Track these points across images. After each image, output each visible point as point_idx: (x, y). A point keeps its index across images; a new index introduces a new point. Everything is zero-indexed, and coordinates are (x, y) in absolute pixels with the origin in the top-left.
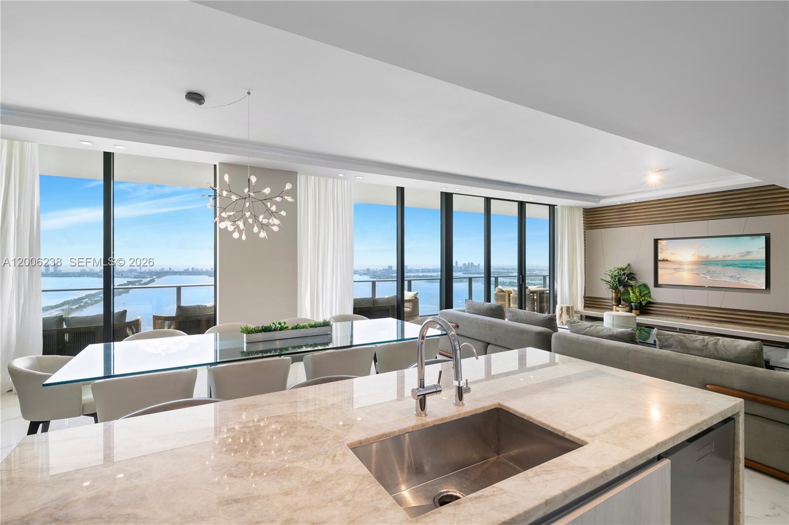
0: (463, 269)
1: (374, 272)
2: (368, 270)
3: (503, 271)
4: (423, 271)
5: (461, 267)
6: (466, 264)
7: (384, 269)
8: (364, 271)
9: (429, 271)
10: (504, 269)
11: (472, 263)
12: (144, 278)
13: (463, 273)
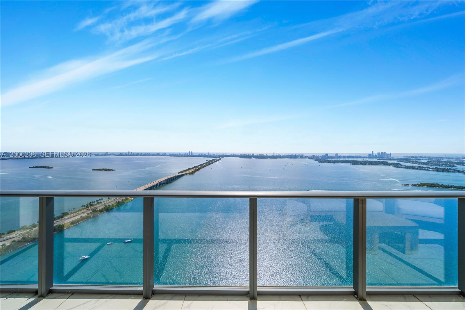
0: (377, 156)
1: (317, 157)
2: (314, 156)
3: (412, 158)
4: (348, 157)
5: (376, 155)
6: (380, 153)
7: (323, 156)
8: (311, 156)
9: (352, 157)
10: (412, 157)
11: (385, 153)
12: (217, 158)
13: (378, 159)
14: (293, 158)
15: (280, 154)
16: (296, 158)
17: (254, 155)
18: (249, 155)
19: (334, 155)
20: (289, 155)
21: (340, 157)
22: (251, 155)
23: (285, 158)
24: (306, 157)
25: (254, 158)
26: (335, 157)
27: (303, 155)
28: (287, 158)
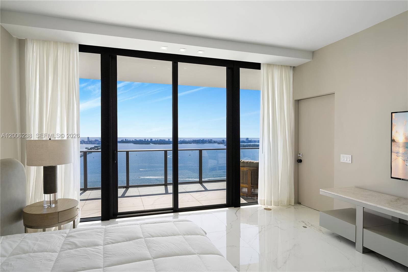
14: (200, 143)
15: (186, 140)
16: (204, 143)
17: (153, 140)
18: (146, 140)
19: (245, 140)
20: (196, 140)
21: (250, 141)
22: (150, 140)
23: (191, 143)
24: (215, 142)
25: (152, 143)
26: (246, 141)
27: (212, 140)
28: (193, 143)
